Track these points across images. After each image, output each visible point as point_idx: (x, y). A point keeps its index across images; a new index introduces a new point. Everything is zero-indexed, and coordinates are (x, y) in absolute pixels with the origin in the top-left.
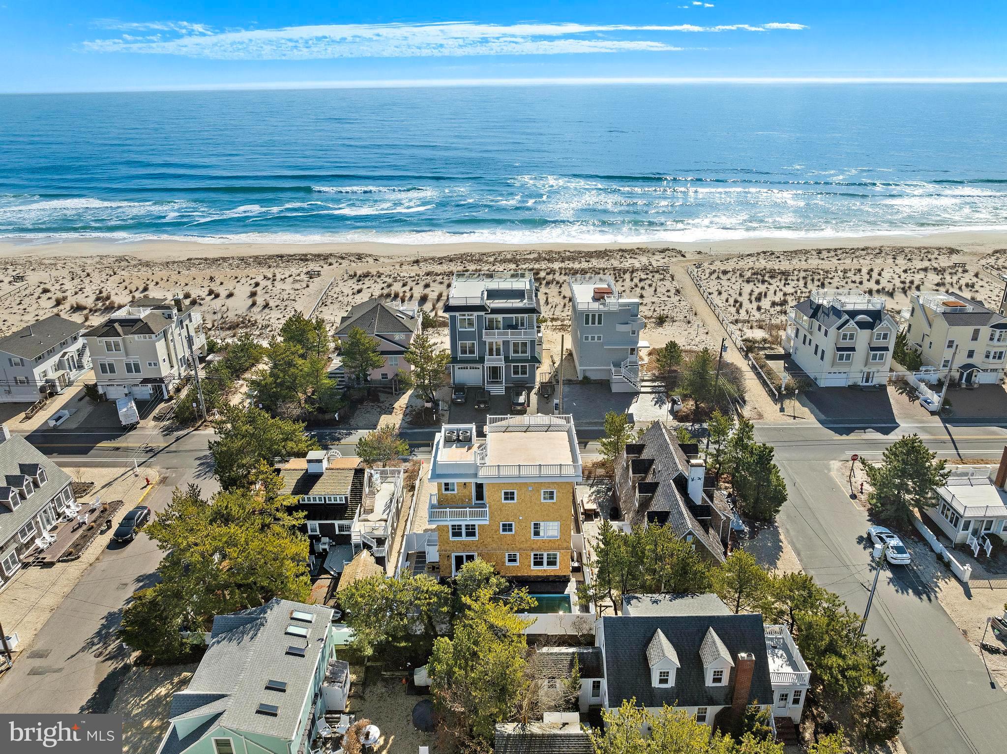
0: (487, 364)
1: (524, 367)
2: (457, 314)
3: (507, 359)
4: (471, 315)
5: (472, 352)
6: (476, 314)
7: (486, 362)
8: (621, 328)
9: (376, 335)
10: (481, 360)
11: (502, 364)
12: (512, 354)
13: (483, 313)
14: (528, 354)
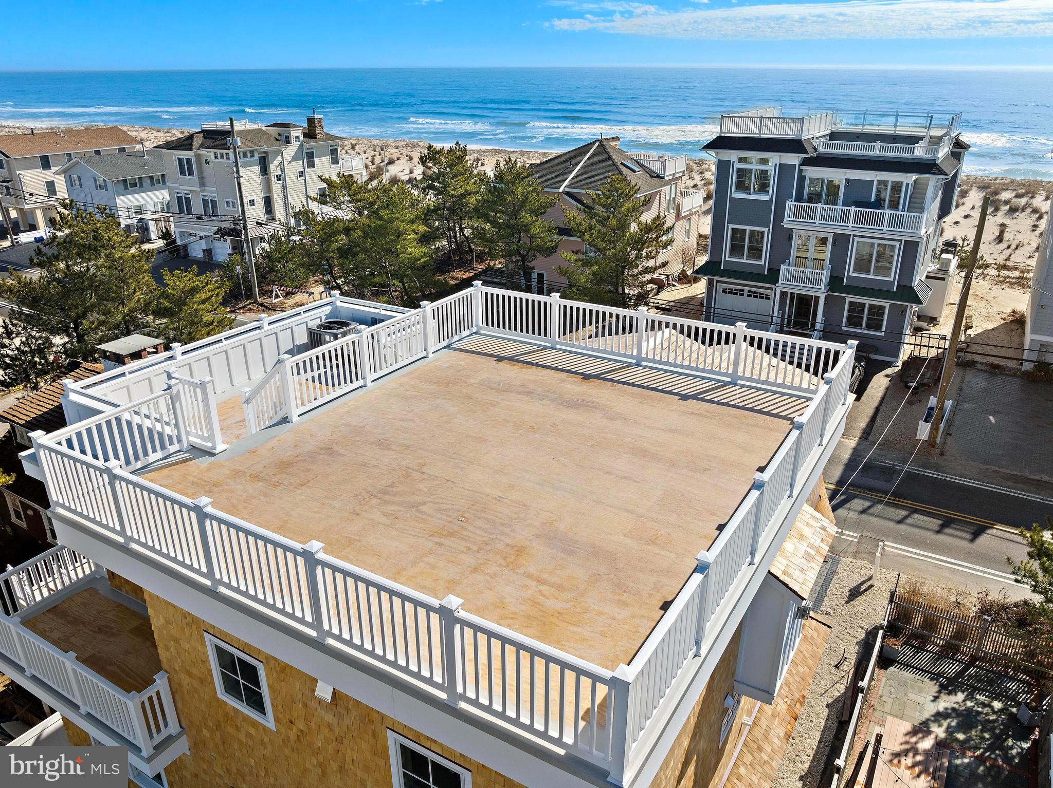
0: (782, 286)
1: (877, 311)
2: (732, 156)
3: (835, 282)
4: (764, 161)
5: (756, 252)
6: (775, 159)
7: (780, 281)
9: (569, 194)
10: (773, 276)
11: (821, 292)
12: (850, 271)
13: (793, 159)
14: (892, 277)
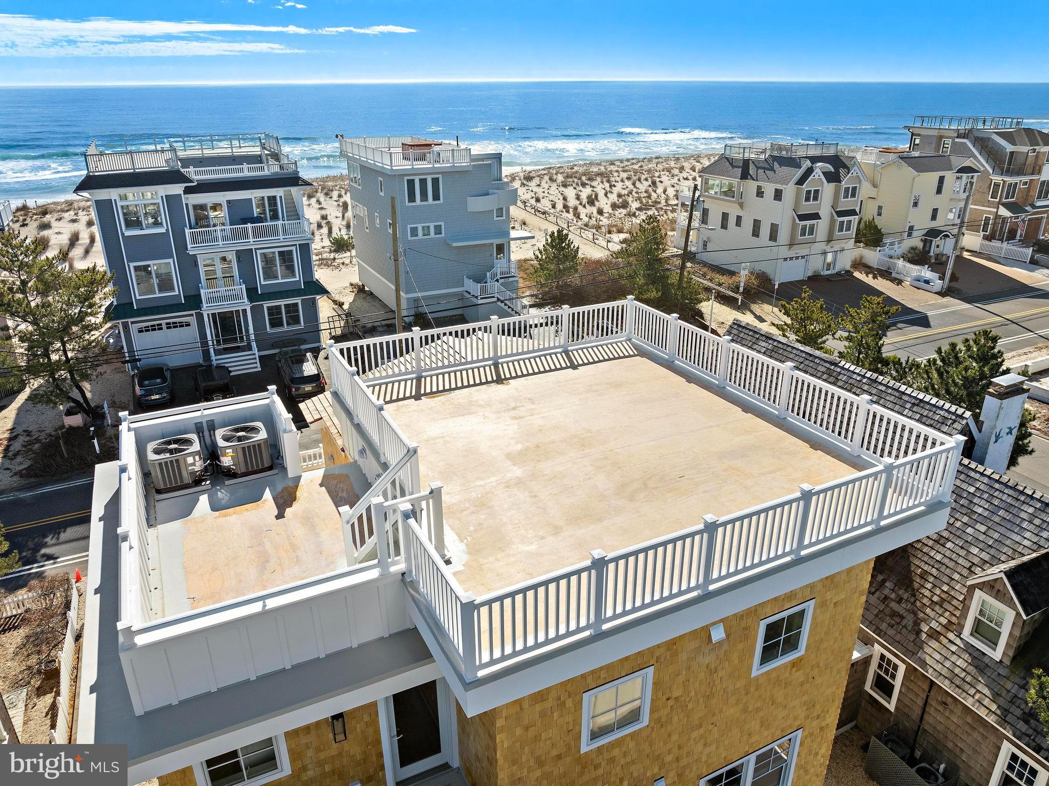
0: (207, 310)
1: (291, 308)
2: (112, 194)
3: (252, 294)
4: (151, 194)
5: (166, 284)
6: (160, 192)
7: (205, 305)
8: (477, 204)
10: (193, 301)
11: (246, 304)
12: (262, 281)
13: (177, 189)
14: (298, 277)
